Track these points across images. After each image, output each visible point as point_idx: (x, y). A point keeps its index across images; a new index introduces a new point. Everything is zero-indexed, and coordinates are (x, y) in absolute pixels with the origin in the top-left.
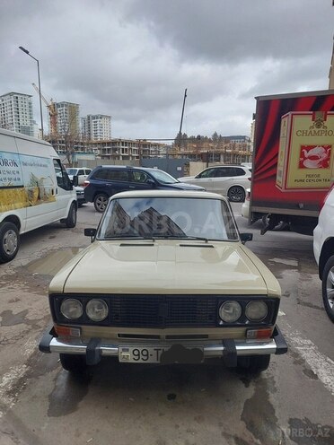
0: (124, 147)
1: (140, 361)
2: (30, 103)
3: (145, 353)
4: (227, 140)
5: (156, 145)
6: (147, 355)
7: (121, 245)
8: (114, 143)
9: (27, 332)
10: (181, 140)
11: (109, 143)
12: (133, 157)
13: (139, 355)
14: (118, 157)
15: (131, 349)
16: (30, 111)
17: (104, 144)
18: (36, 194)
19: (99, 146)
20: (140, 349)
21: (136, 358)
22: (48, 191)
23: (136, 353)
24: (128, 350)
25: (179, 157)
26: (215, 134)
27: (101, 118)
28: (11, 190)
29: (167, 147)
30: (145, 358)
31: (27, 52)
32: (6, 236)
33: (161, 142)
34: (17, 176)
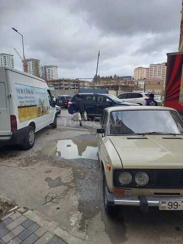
0: (66, 83)
1: (173, 209)
2: (12, 60)
3: (176, 204)
4: (122, 78)
5: (83, 82)
6: (177, 205)
7: (128, 138)
8: (60, 81)
9: (67, 190)
10: (97, 79)
11: (57, 81)
12: (71, 88)
13: (172, 205)
14: (63, 88)
15: (167, 202)
16: (13, 64)
17: (54, 81)
18: (41, 109)
19: (51, 83)
20: (173, 202)
21: (170, 207)
22: (46, 108)
23: (170, 204)
24: (165, 203)
25: (96, 88)
26: (115, 76)
27: (52, 67)
28: (32, 108)
29: (90, 83)
30: (176, 207)
31: (16, 31)
32: (30, 134)
33: (86, 80)
34: (34, 99)
